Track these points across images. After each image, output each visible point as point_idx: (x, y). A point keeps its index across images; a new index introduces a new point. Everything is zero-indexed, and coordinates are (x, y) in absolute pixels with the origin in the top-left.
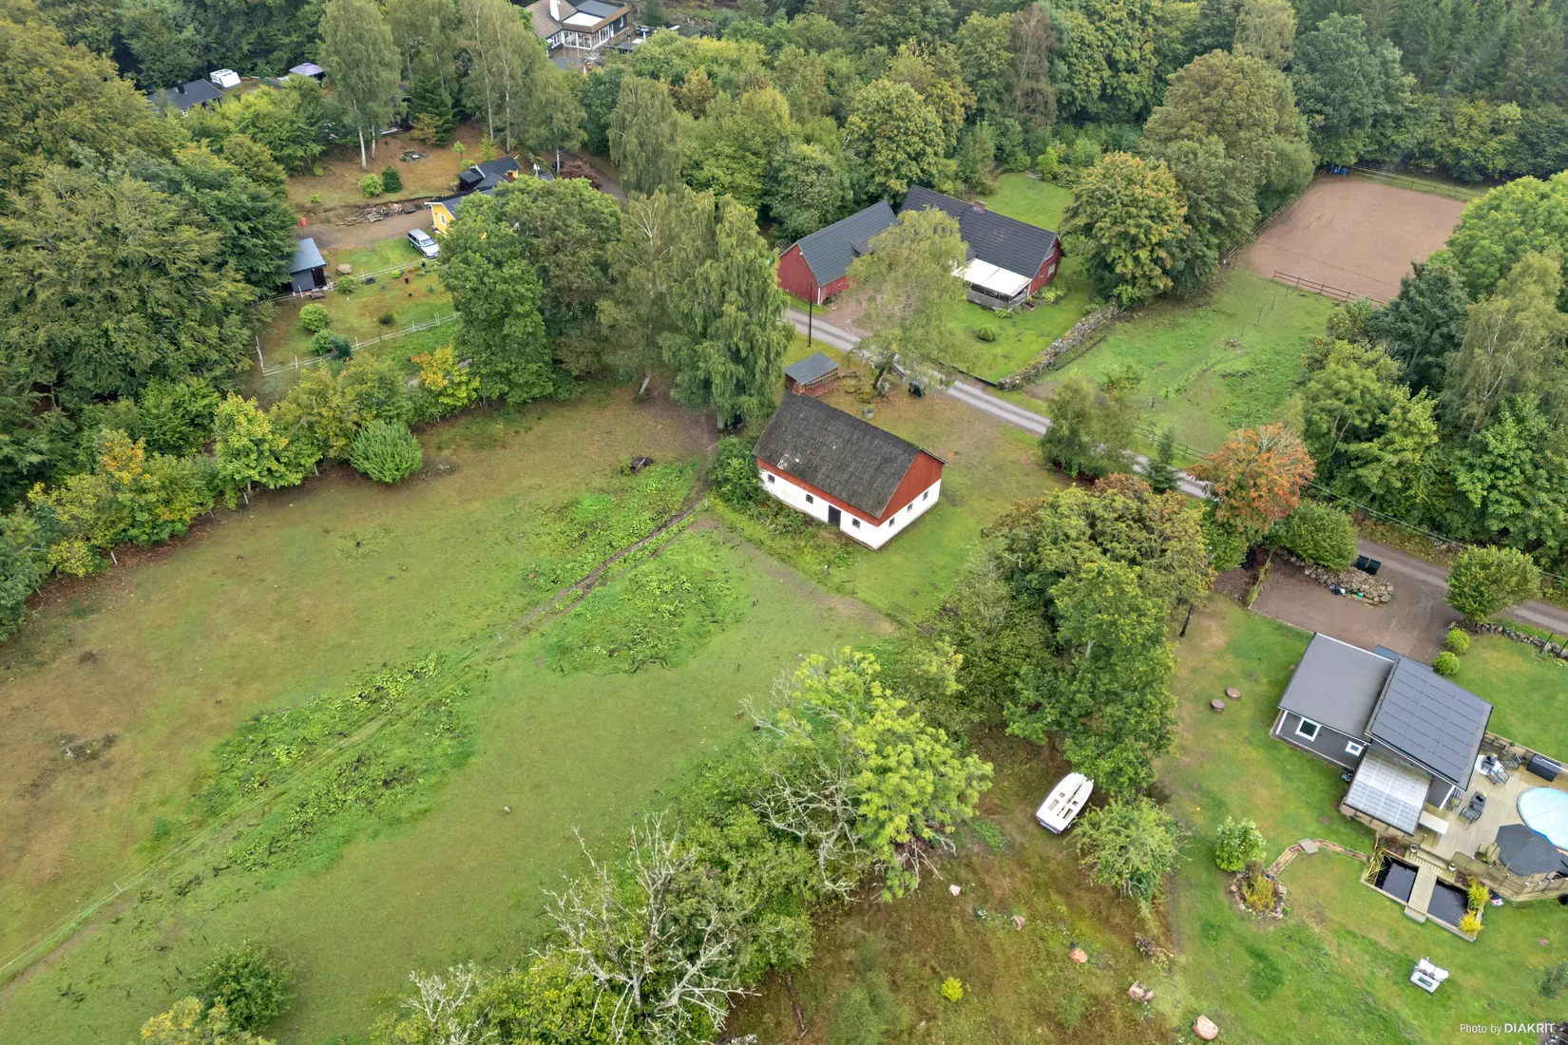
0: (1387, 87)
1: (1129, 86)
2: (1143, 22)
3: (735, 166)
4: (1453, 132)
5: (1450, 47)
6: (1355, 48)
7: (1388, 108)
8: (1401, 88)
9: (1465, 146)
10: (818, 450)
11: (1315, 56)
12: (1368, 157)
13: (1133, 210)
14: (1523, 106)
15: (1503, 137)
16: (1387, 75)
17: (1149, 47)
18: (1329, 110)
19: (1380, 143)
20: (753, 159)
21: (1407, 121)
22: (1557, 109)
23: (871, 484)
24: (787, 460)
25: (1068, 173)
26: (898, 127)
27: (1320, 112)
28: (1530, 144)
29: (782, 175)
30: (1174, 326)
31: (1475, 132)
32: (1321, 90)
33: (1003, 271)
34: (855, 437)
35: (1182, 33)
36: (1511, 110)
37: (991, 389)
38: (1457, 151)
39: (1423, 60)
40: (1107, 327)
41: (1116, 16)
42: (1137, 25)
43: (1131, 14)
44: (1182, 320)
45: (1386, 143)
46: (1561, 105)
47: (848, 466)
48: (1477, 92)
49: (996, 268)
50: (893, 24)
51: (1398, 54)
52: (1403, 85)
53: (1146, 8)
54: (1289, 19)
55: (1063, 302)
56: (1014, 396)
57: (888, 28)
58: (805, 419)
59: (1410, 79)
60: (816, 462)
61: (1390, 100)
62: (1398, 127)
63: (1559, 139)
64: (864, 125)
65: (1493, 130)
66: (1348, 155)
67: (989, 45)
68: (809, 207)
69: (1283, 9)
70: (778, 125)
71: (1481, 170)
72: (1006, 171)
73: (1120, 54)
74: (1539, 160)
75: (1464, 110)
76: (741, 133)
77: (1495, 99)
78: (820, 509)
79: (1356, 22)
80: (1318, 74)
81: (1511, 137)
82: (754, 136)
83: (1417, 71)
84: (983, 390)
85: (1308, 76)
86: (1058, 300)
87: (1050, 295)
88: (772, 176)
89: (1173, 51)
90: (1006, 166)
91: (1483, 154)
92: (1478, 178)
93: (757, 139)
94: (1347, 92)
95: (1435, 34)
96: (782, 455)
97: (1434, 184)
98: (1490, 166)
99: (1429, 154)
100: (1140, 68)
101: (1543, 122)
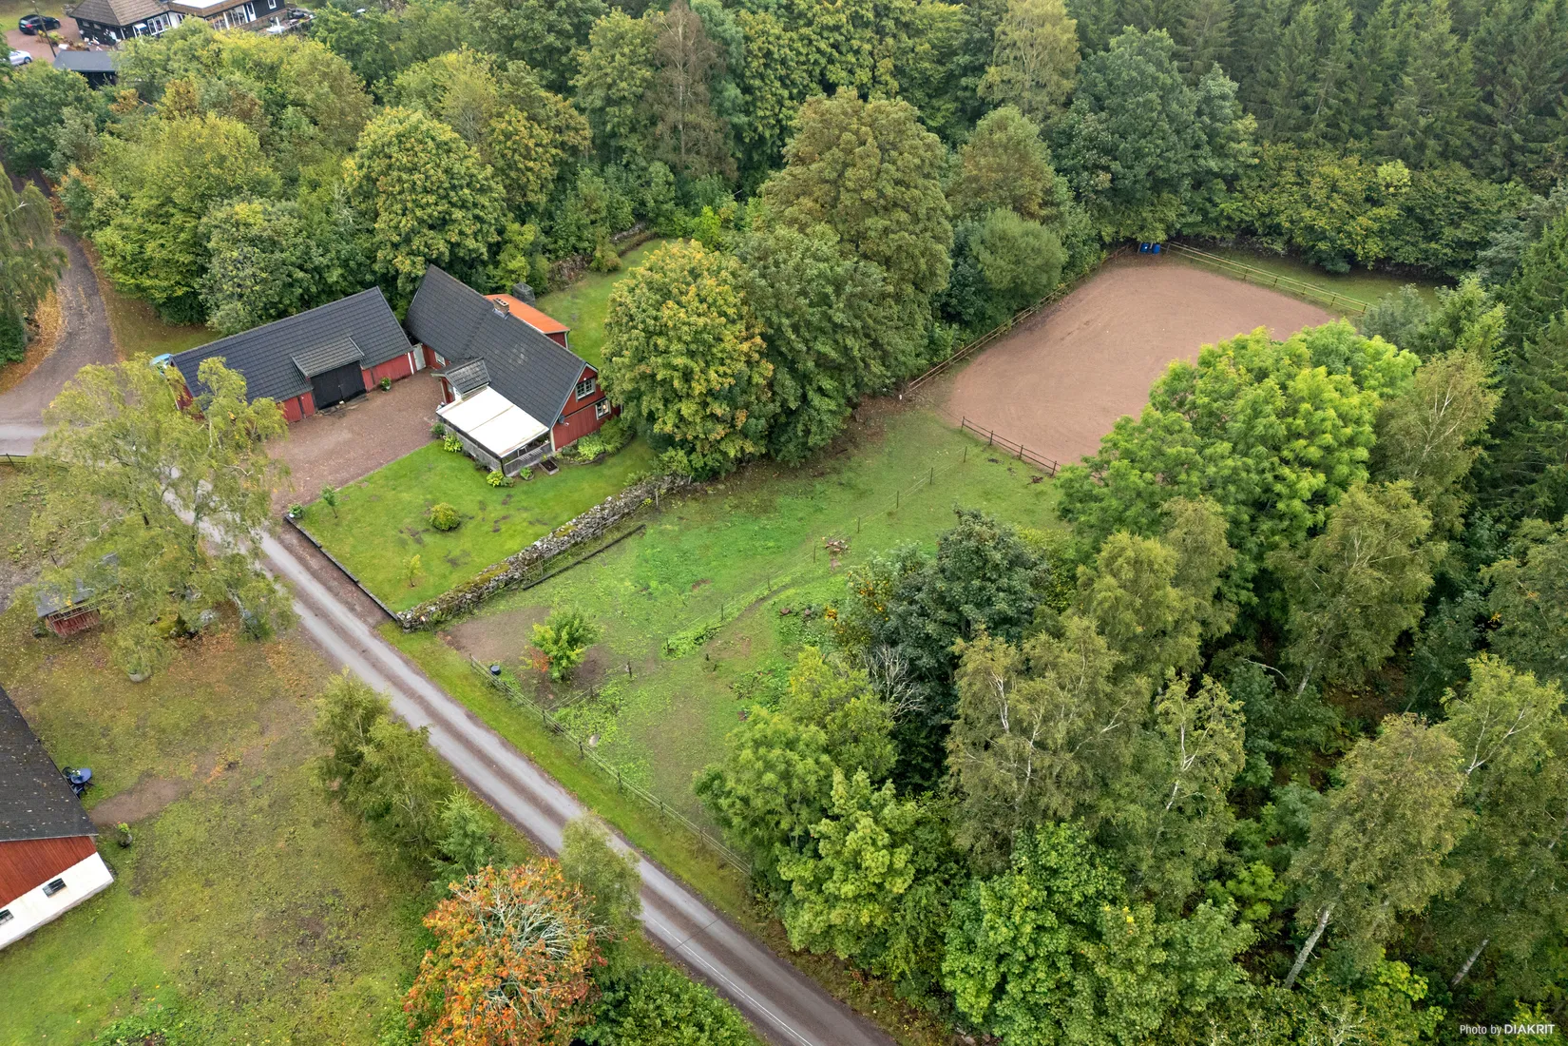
0: (1212, 135)
2: (880, 31)
4: (1308, 201)
5: (1313, 77)
6: (1155, 79)
7: (1213, 164)
8: (1234, 137)
9: (1322, 223)
11: (1101, 86)
12: (1186, 232)
13: (661, 342)
14: (1415, 166)
15: (1381, 211)
16: (1213, 117)
17: (887, 64)
18: (1116, 166)
19: (1205, 213)
21: (1245, 182)
22: (1464, 173)
27: (1106, 169)
28: (1421, 220)
30: (765, 508)
31: (1338, 202)
32: (1106, 137)
35: (933, 47)
36: (1393, 171)
37: (389, 626)
38: (1310, 229)
39: (1274, 96)
40: (654, 510)
41: (830, 20)
42: (868, 33)
43: (856, 20)
44: (780, 500)
45: (1213, 213)
46: (1469, 166)
48: (1352, 144)
49: (508, 405)
51: (1229, 86)
52: (1236, 132)
53: (882, 11)
54: (1065, 33)
55: (611, 461)
56: (419, 643)
59: (1249, 123)
61: (1220, 152)
62: (1231, 189)
63: (1462, 218)
65: (1368, 199)
66: (1154, 229)
69: (1056, 20)
71: (1350, 257)
72: (657, 236)
74: (1433, 245)
75: (1326, 170)
77: (1374, 155)
79: (1160, 40)
80: (1103, 115)
81: (1391, 211)
83: (1263, 112)
84: (374, 629)
85: (1090, 117)
86: (601, 459)
87: (589, 450)
89: (922, 72)
90: (655, 229)
91: (1349, 235)
92: (1344, 267)
94: (1143, 141)
95: (1290, 58)
98: (1359, 251)
99: (1275, 231)
101: (1440, 191)
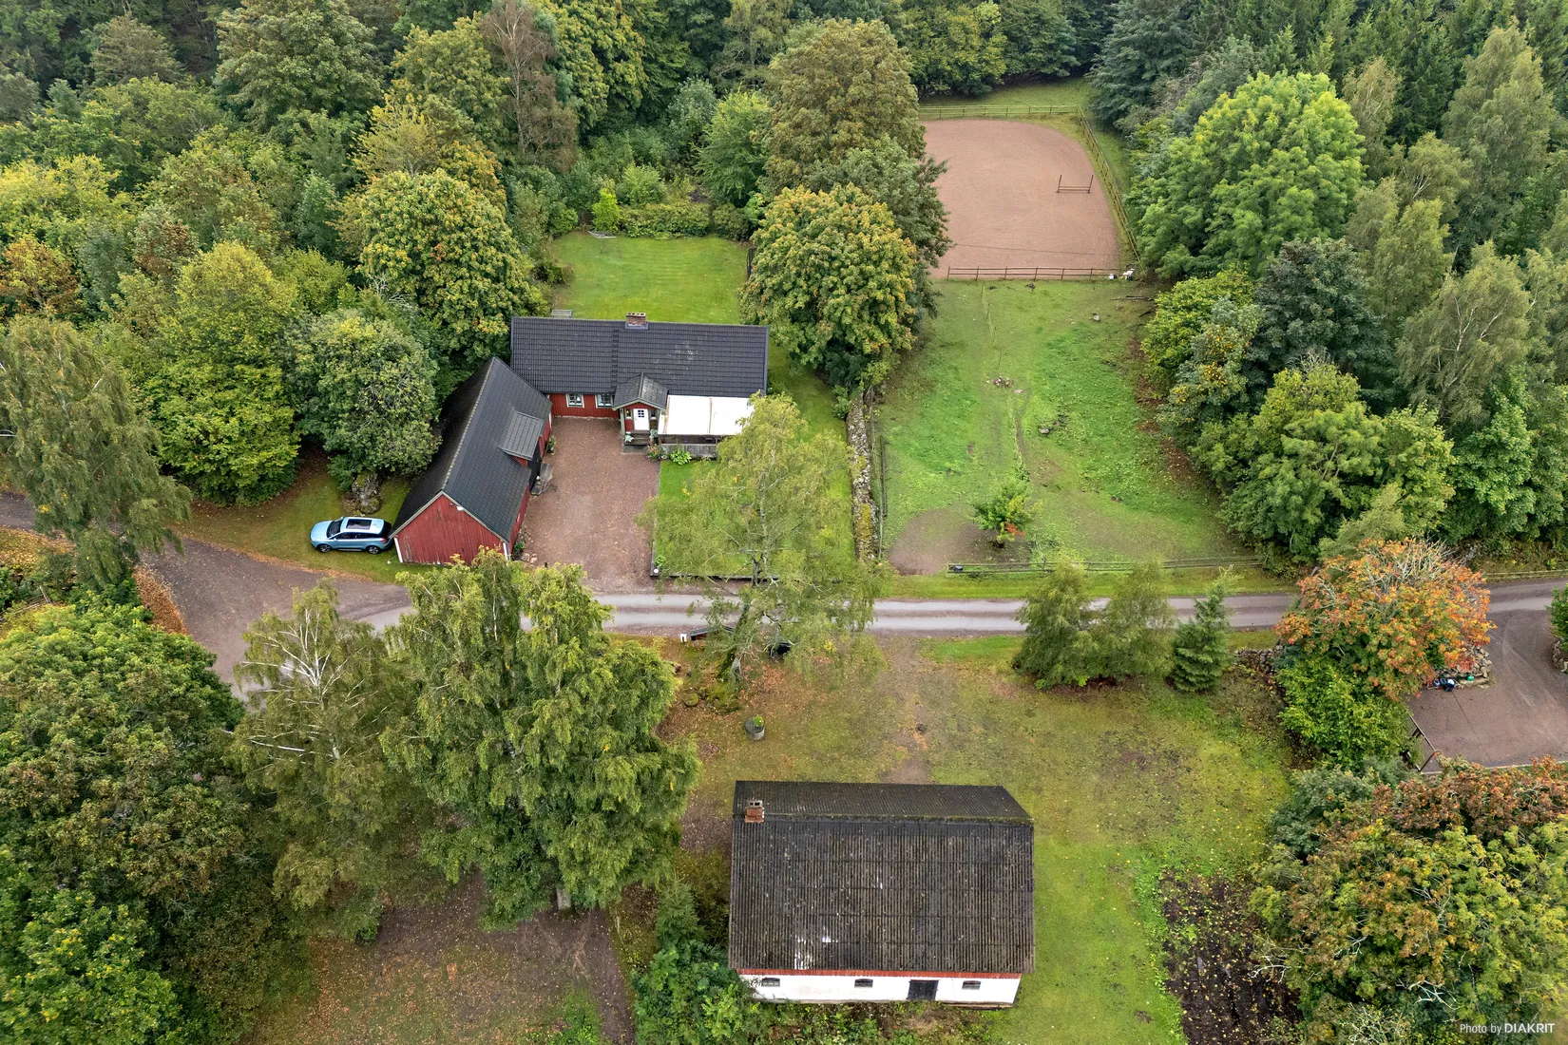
1: (628, 79)
3: (229, 395)
4: (953, 45)
9: (971, 59)
10: (854, 904)
20: (253, 373)
23: (985, 919)
24: (806, 949)
25: (636, 217)
26: (460, 242)
29: (324, 382)
33: (720, 402)
34: (909, 850)
38: (965, 66)
40: (872, 423)
47: (927, 907)
49: (705, 400)
50: (300, 71)
57: (293, 78)
58: (797, 858)
60: (866, 925)
64: (402, 253)
67: (470, 73)
68: (406, 418)
70: (272, 303)
72: (556, 237)
73: (606, 42)
76: (211, 337)
78: (891, 988)
82: (239, 336)
88: (302, 390)
90: (553, 231)
93: (248, 338)
96: (791, 943)
97: (960, 108)
98: (996, 73)
100: (629, 51)
